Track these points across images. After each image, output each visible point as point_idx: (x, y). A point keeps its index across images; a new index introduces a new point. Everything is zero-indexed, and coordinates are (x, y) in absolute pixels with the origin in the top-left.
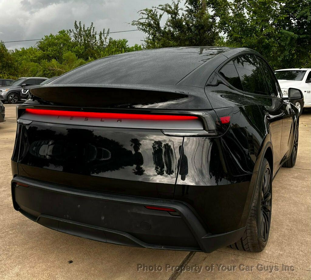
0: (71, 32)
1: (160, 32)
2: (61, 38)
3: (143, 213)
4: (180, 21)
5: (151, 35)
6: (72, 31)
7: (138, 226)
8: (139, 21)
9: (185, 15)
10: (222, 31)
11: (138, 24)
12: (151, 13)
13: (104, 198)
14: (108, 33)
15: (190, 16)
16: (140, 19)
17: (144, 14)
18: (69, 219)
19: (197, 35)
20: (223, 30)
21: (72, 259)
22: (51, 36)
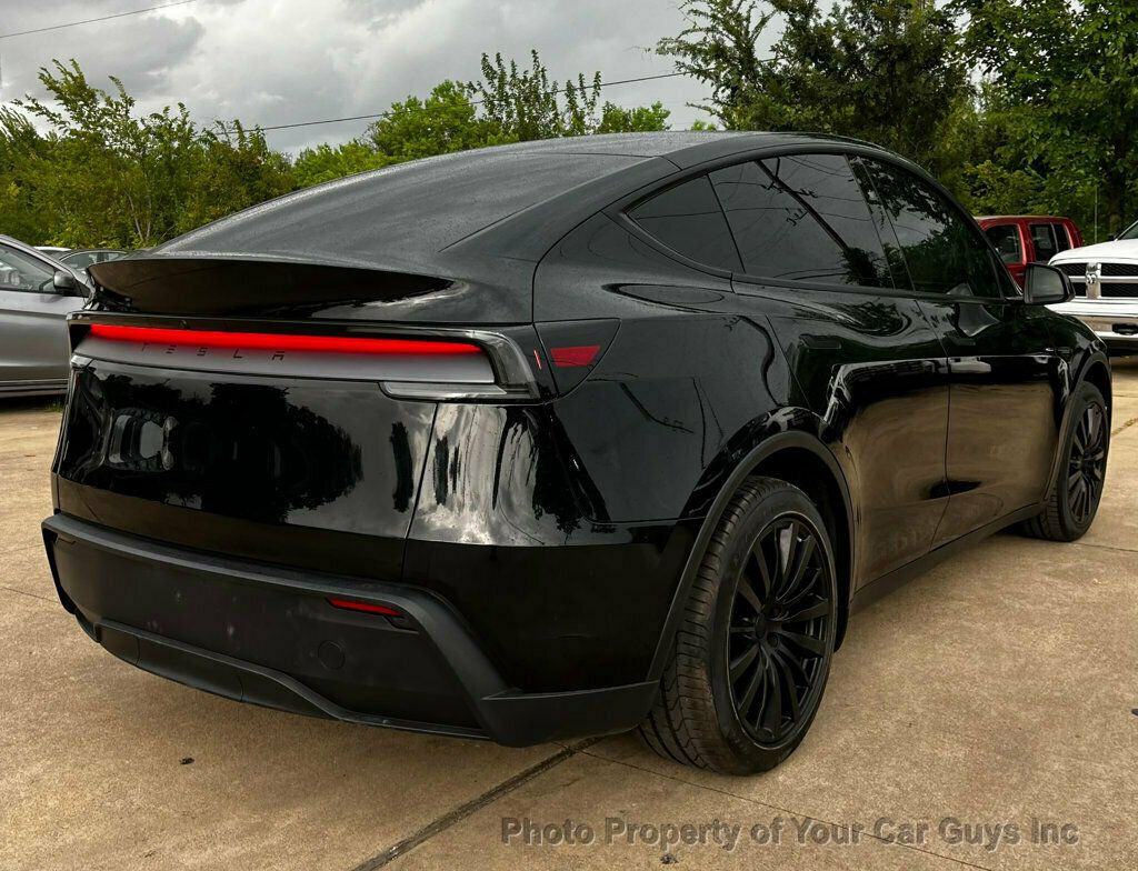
0: (475, 91)
1: (755, 77)
2: (444, 109)
3: (321, 617)
4: (824, 33)
5: (723, 88)
6: (477, 88)
7: (311, 655)
8: (683, 38)
9: (842, 11)
10: (978, 59)
11: (679, 50)
12: (724, 10)
13: (238, 574)
14: (597, 86)
15: (860, 15)
16: (686, 32)
17: (701, 13)
18: (156, 633)
19: (882, 82)
20: (981, 57)
21: (195, 753)
22: (413, 103)
